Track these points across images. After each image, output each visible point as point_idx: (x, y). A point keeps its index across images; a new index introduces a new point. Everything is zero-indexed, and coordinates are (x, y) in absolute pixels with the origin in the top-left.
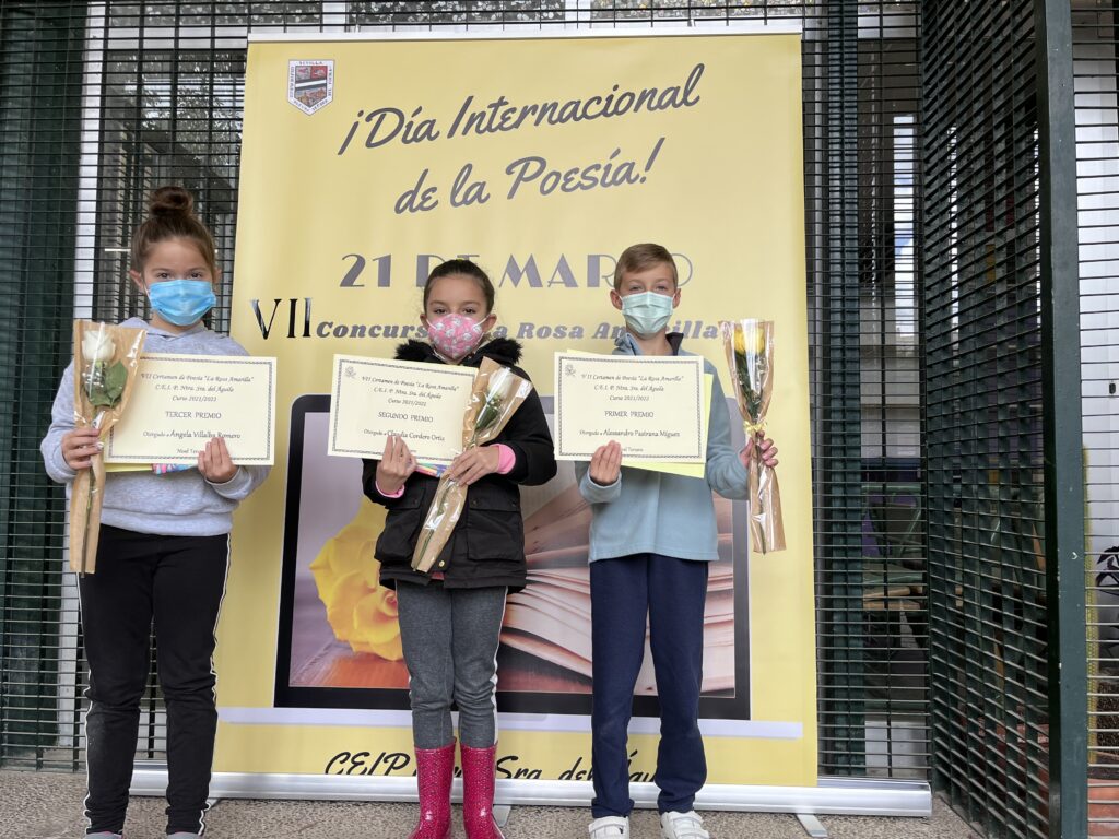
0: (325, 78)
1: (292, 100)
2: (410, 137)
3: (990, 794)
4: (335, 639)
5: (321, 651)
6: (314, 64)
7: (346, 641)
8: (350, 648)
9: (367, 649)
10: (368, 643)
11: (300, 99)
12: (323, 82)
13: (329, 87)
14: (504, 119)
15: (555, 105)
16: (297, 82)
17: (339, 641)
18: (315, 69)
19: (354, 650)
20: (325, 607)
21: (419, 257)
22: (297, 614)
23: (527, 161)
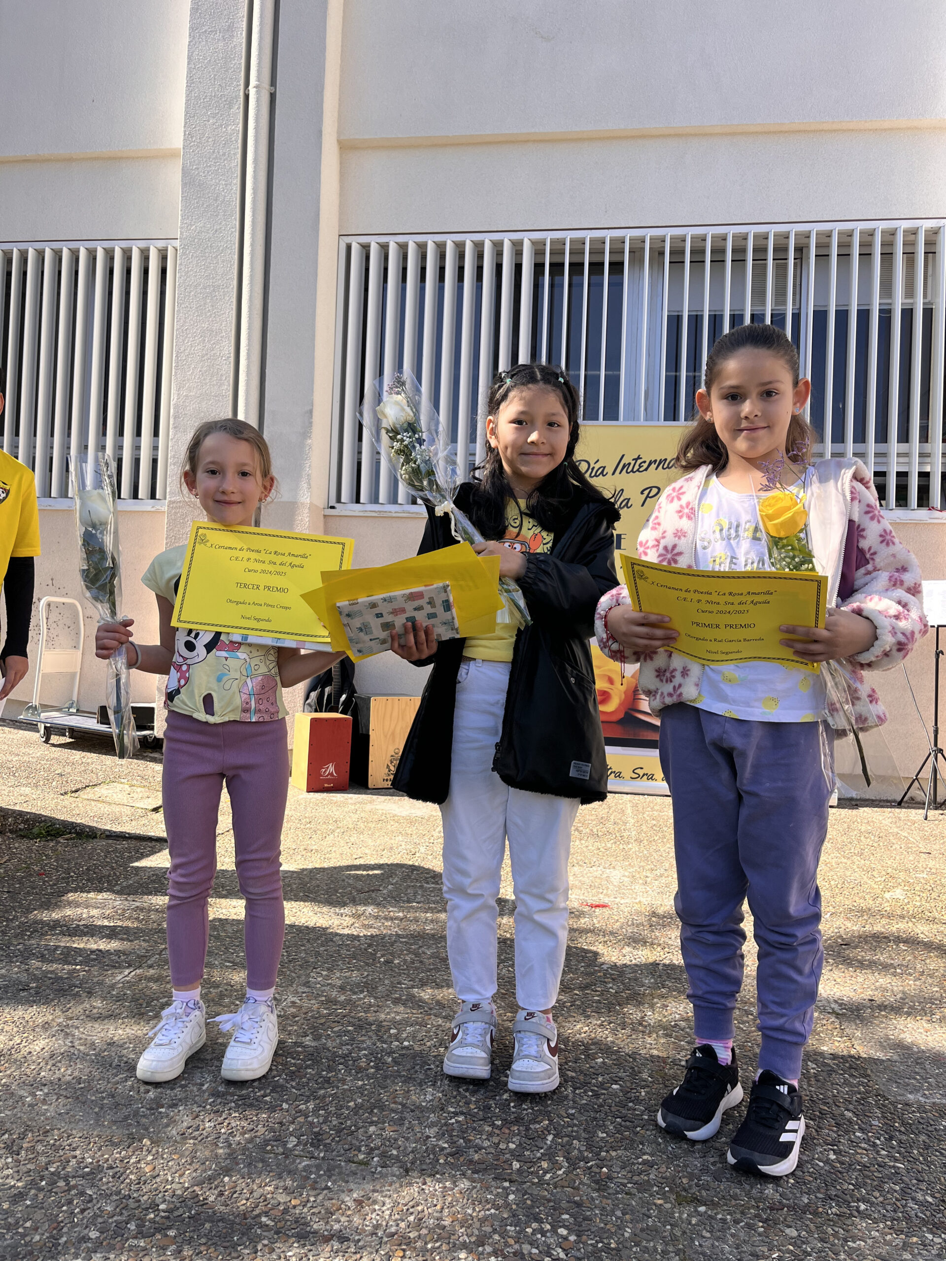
2: (593, 474)
14: (640, 466)
15: (666, 460)
23: (651, 488)
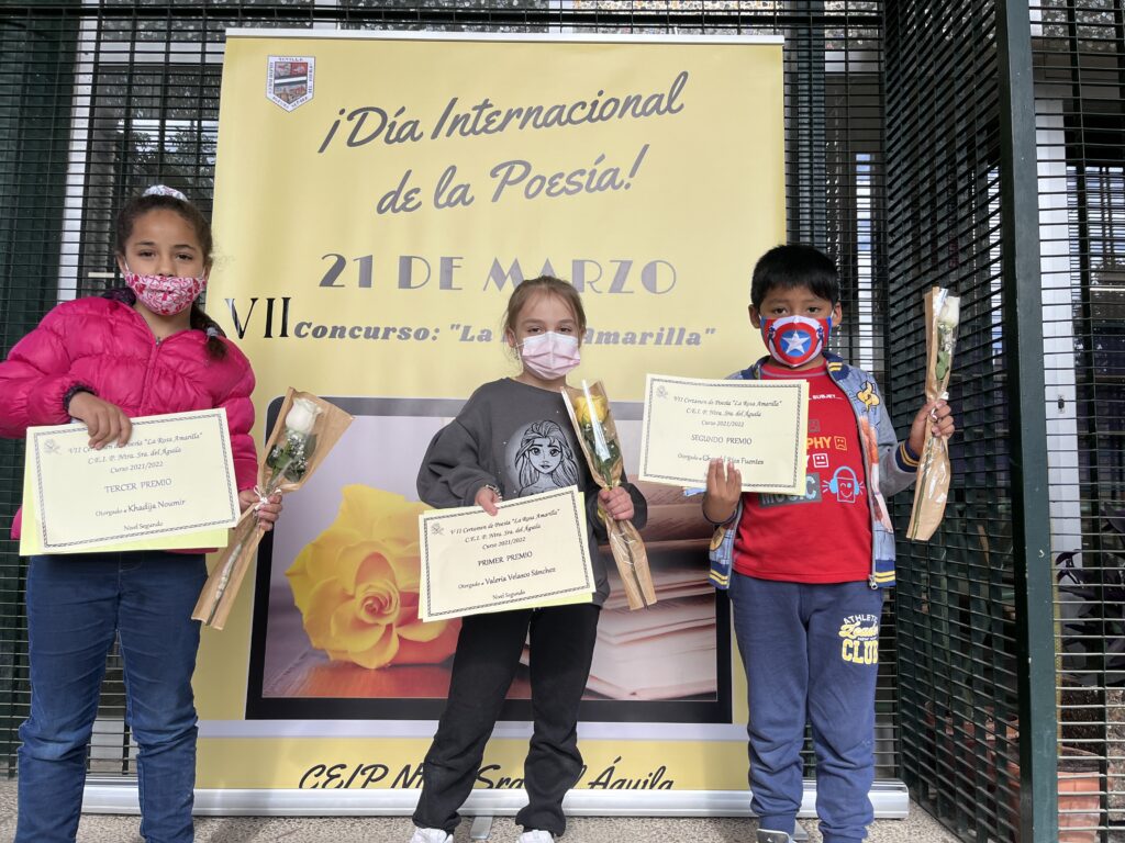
0: (305, 75)
1: (271, 96)
2: (392, 138)
3: (959, 790)
4: (311, 647)
5: (296, 661)
6: (294, 60)
7: (323, 650)
8: (327, 657)
9: (344, 658)
10: (345, 652)
11: (280, 96)
12: (304, 78)
13: (310, 84)
14: (489, 121)
15: (540, 108)
16: (276, 78)
17: (316, 649)
18: (294, 65)
19: (332, 658)
20: (301, 614)
21: (402, 258)
22: (272, 622)
23: (511, 164)
